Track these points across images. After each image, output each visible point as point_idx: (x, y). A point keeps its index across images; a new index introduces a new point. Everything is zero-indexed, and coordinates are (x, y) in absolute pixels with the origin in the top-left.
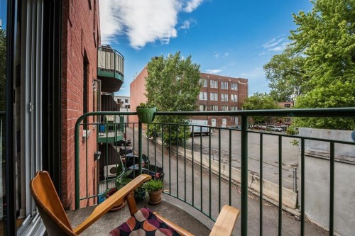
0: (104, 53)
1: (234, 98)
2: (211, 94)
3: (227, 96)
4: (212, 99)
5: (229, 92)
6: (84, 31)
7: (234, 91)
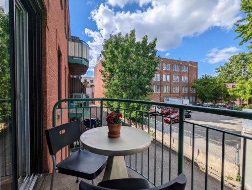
0: (73, 43)
1: (184, 79)
2: (164, 76)
3: (178, 78)
4: (164, 80)
5: (180, 74)
6: (58, 30)
7: (185, 73)
